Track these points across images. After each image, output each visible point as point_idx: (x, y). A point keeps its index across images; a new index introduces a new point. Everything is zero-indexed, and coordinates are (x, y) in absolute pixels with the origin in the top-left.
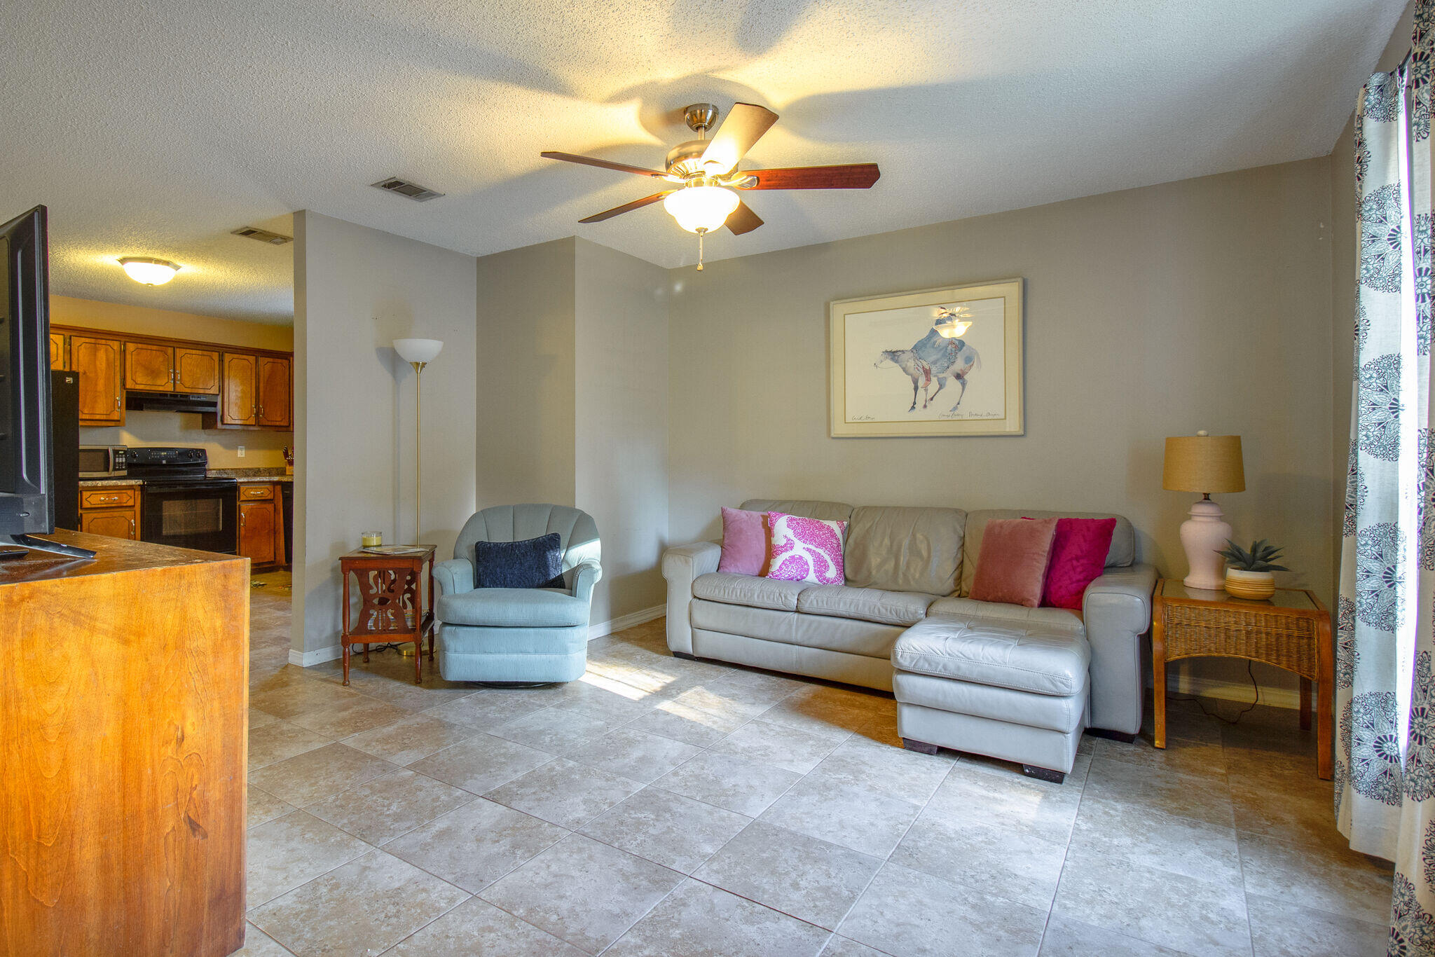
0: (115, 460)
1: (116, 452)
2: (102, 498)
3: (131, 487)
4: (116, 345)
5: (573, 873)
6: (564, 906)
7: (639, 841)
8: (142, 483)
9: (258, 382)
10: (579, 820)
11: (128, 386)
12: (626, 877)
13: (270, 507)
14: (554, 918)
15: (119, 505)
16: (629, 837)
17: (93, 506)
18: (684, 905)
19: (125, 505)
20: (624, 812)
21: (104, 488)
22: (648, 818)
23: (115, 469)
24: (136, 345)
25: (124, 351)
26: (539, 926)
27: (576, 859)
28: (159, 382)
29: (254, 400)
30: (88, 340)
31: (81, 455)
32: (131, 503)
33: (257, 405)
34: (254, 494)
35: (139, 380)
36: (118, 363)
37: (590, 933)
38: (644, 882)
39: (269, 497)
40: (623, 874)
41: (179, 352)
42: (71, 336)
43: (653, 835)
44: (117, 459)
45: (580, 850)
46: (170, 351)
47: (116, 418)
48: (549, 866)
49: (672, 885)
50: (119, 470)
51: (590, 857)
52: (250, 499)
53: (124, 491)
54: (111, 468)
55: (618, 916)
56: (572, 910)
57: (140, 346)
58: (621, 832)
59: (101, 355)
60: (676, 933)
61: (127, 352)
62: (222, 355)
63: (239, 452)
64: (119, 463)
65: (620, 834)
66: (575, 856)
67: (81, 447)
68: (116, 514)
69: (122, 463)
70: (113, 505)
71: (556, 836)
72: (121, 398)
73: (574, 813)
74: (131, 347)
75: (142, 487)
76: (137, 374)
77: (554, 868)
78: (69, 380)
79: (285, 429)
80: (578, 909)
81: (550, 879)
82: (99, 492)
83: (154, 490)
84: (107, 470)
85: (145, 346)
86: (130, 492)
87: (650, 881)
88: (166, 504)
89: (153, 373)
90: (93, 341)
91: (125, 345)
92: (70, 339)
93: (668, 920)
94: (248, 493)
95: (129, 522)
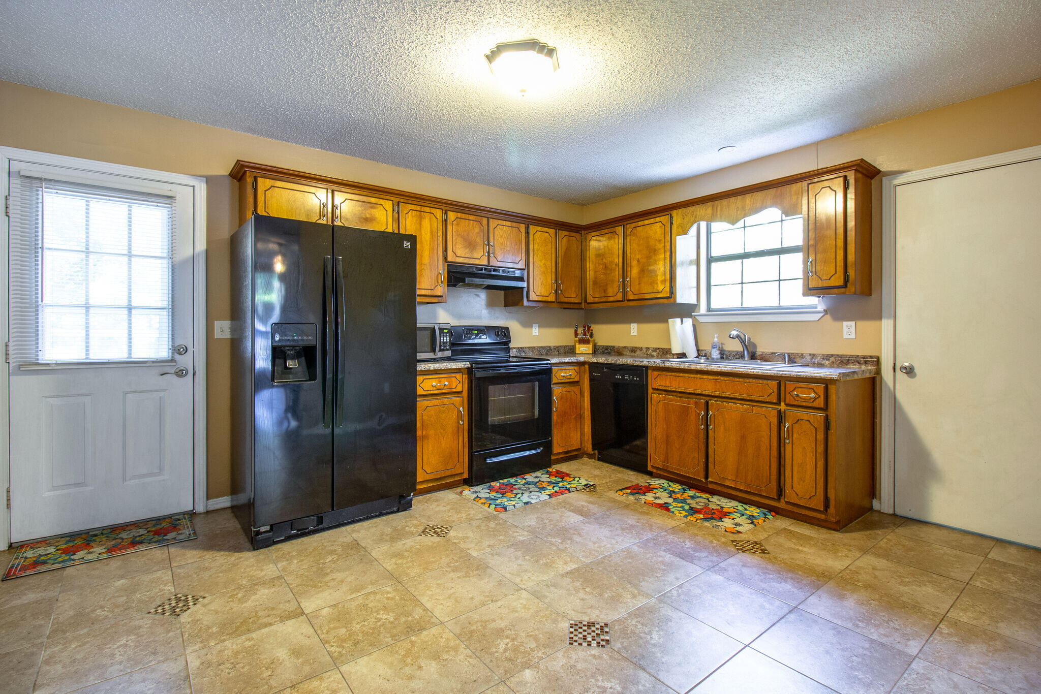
0: (440, 339)
1: (441, 330)
2: (434, 384)
3: (459, 370)
4: (438, 213)
8: (469, 366)
9: (556, 257)
11: (450, 259)
13: (576, 389)
15: (449, 391)
17: (425, 393)
19: (454, 390)
21: (436, 372)
23: (441, 350)
24: (456, 213)
25: (446, 220)
28: (476, 256)
29: (553, 276)
30: (414, 207)
31: (418, 333)
32: (459, 389)
33: (556, 280)
34: (564, 376)
35: (459, 253)
36: (440, 234)
39: (576, 379)
41: (493, 223)
42: (398, 202)
44: (442, 338)
46: (485, 221)
47: (439, 294)
50: (443, 350)
52: (560, 381)
53: (453, 375)
54: (437, 349)
57: (459, 215)
59: (426, 223)
61: (448, 221)
62: (528, 227)
63: (534, 329)
64: (444, 343)
67: (418, 325)
68: (446, 401)
69: (446, 343)
70: (444, 391)
72: (443, 271)
74: (452, 216)
75: (470, 371)
76: (457, 244)
78: (407, 244)
79: (576, 306)
82: (431, 377)
83: (479, 374)
84: (434, 351)
85: (463, 216)
86: (459, 376)
88: (492, 389)
89: (471, 245)
90: (419, 208)
91: (446, 214)
92: (398, 205)
94: (560, 374)
95: (458, 409)
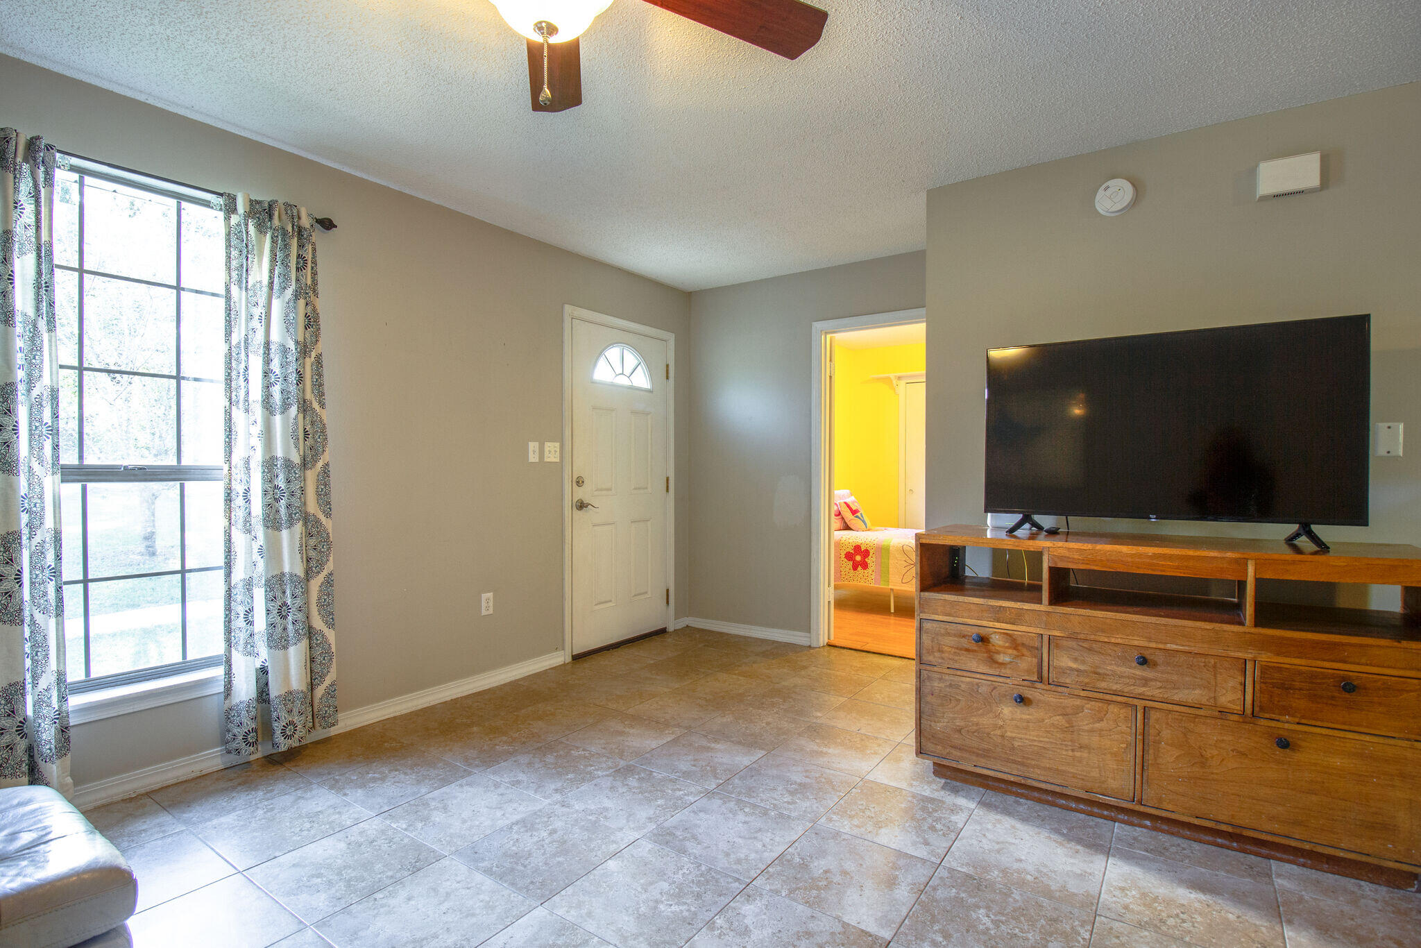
5: (741, 841)
6: (741, 817)
7: (681, 872)
10: (748, 901)
12: (694, 837)
14: (747, 810)
16: (690, 877)
18: (650, 818)
20: (695, 914)
22: (667, 905)
26: (754, 806)
27: (742, 853)
37: (719, 802)
38: (679, 834)
40: (696, 839)
43: (665, 881)
45: (739, 861)
48: (764, 846)
49: (656, 831)
51: (727, 855)
55: (700, 811)
56: (735, 814)
58: (699, 883)
60: (660, 802)
65: (699, 881)
66: (742, 856)
71: (768, 878)
73: (757, 910)
77: (759, 845)
80: (731, 815)
81: (759, 835)
87: (674, 834)
93: (664, 809)
